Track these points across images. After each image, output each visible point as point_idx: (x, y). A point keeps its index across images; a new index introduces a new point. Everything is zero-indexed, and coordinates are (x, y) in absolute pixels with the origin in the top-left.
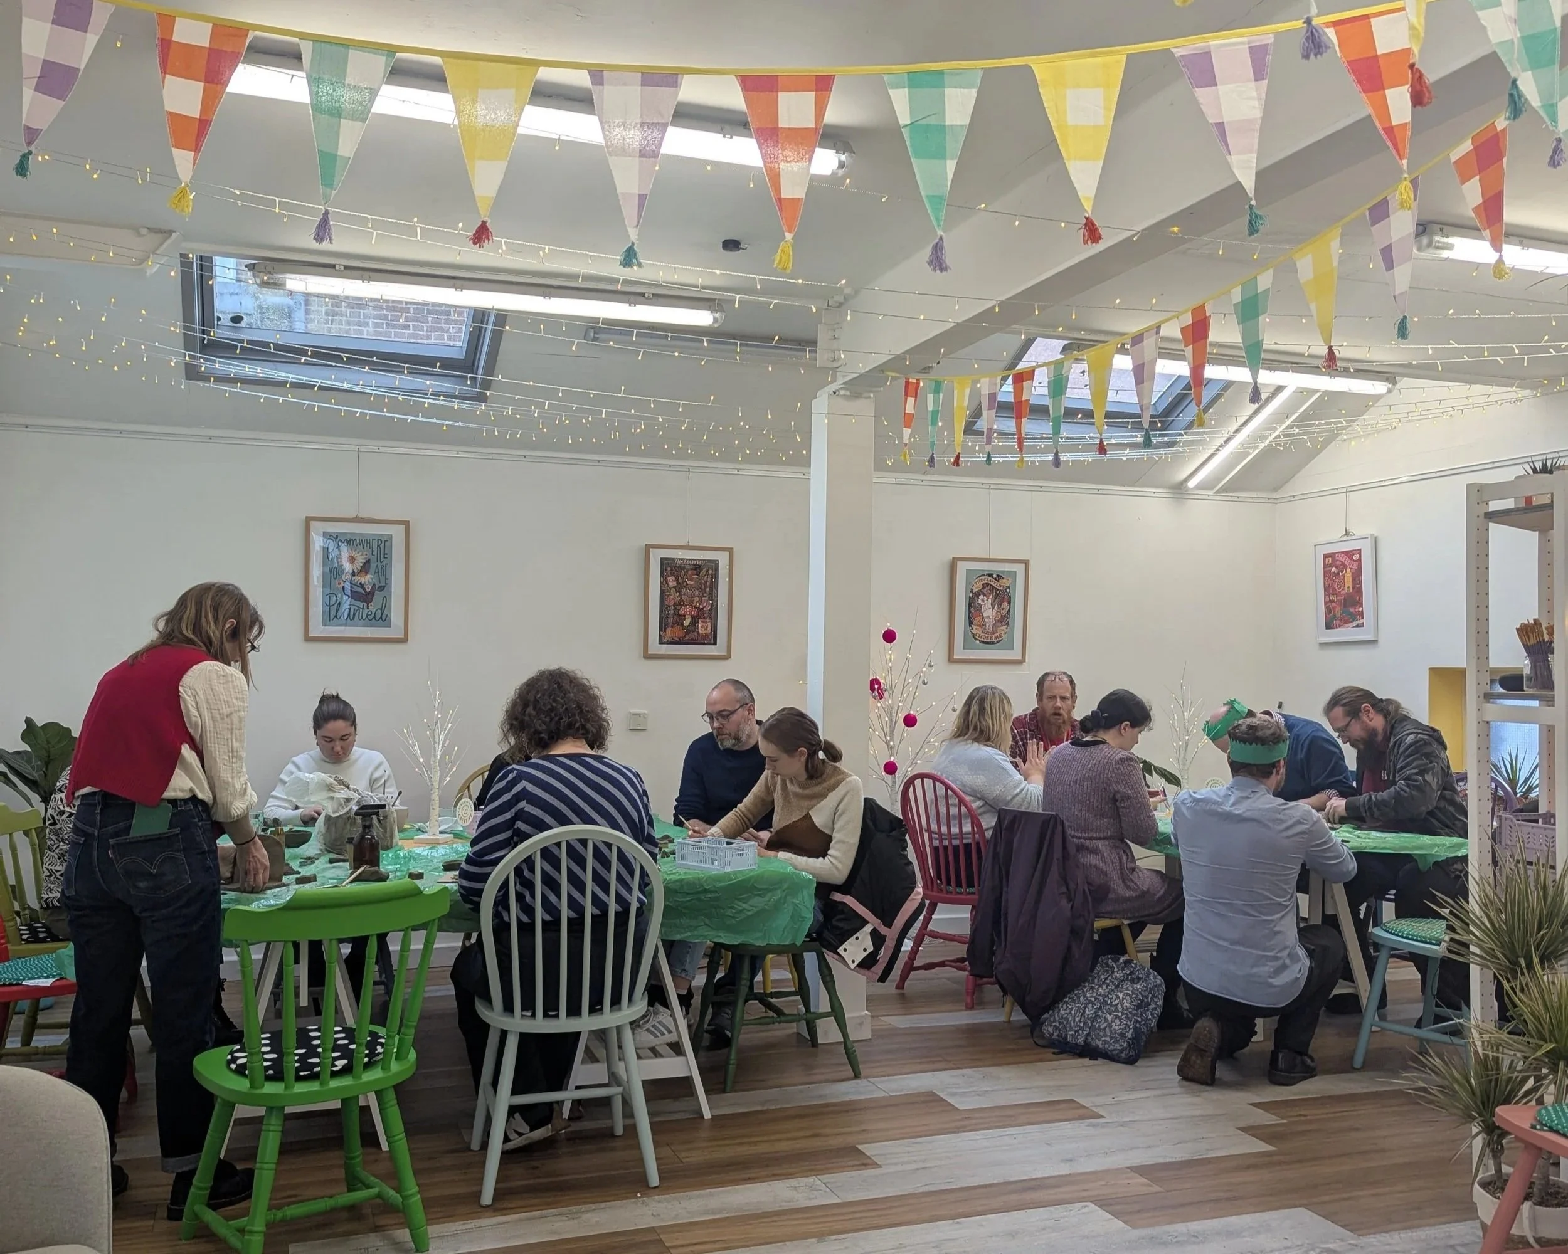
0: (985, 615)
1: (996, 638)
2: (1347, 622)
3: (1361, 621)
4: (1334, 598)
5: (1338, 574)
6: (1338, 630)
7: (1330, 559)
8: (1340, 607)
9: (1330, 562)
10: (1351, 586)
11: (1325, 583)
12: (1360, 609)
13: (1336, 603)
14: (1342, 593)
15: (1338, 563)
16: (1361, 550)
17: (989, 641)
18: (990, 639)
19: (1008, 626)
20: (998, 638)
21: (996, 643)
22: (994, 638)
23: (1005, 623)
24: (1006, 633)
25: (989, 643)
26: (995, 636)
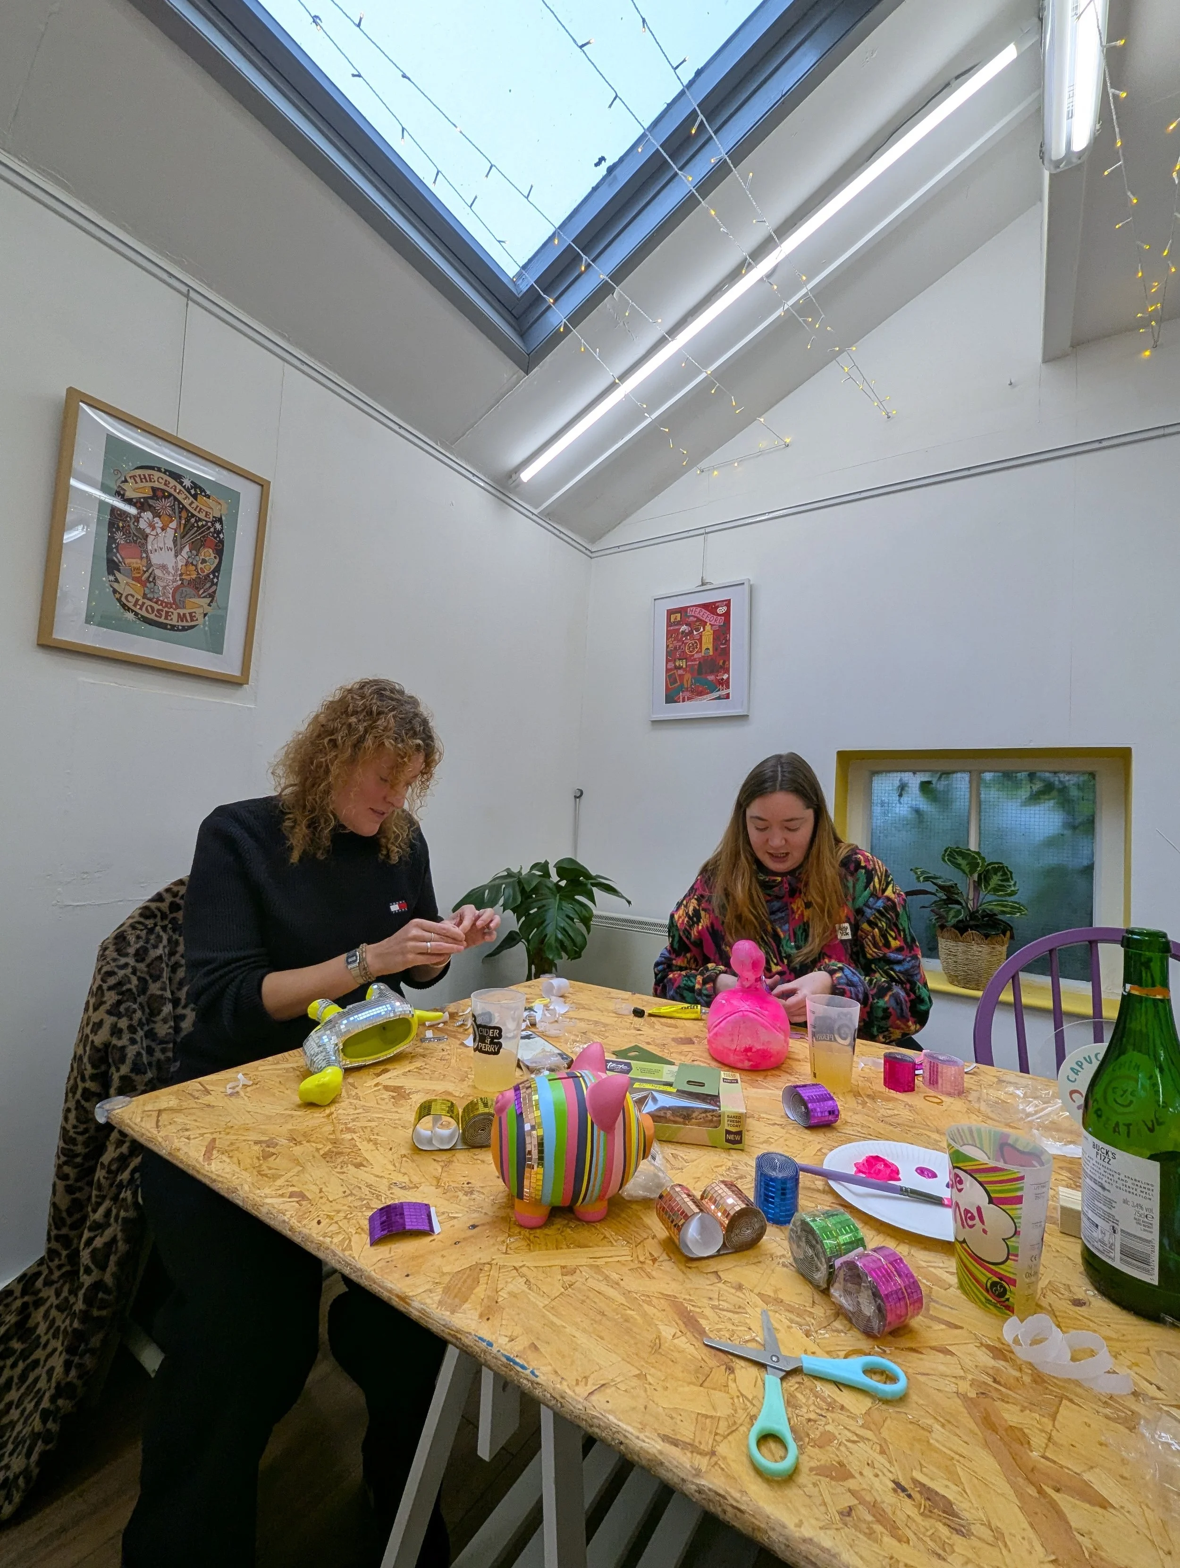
1: (182, 618)
2: (701, 694)
3: (724, 692)
4: (683, 664)
5: (691, 632)
6: (687, 703)
7: (679, 615)
8: (692, 674)
9: (679, 619)
10: (710, 646)
11: (667, 646)
12: (725, 677)
13: (685, 670)
14: (696, 656)
15: (692, 619)
16: (729, 601)
17: (162, 620)
18: (166, 618)
19: (211, 602)
20: (187, 621)
21: (178, 630)
22: (175, 617)
23: (204, 592)
24: (205, 615)
25: (163, 626)
26: (179, 614)
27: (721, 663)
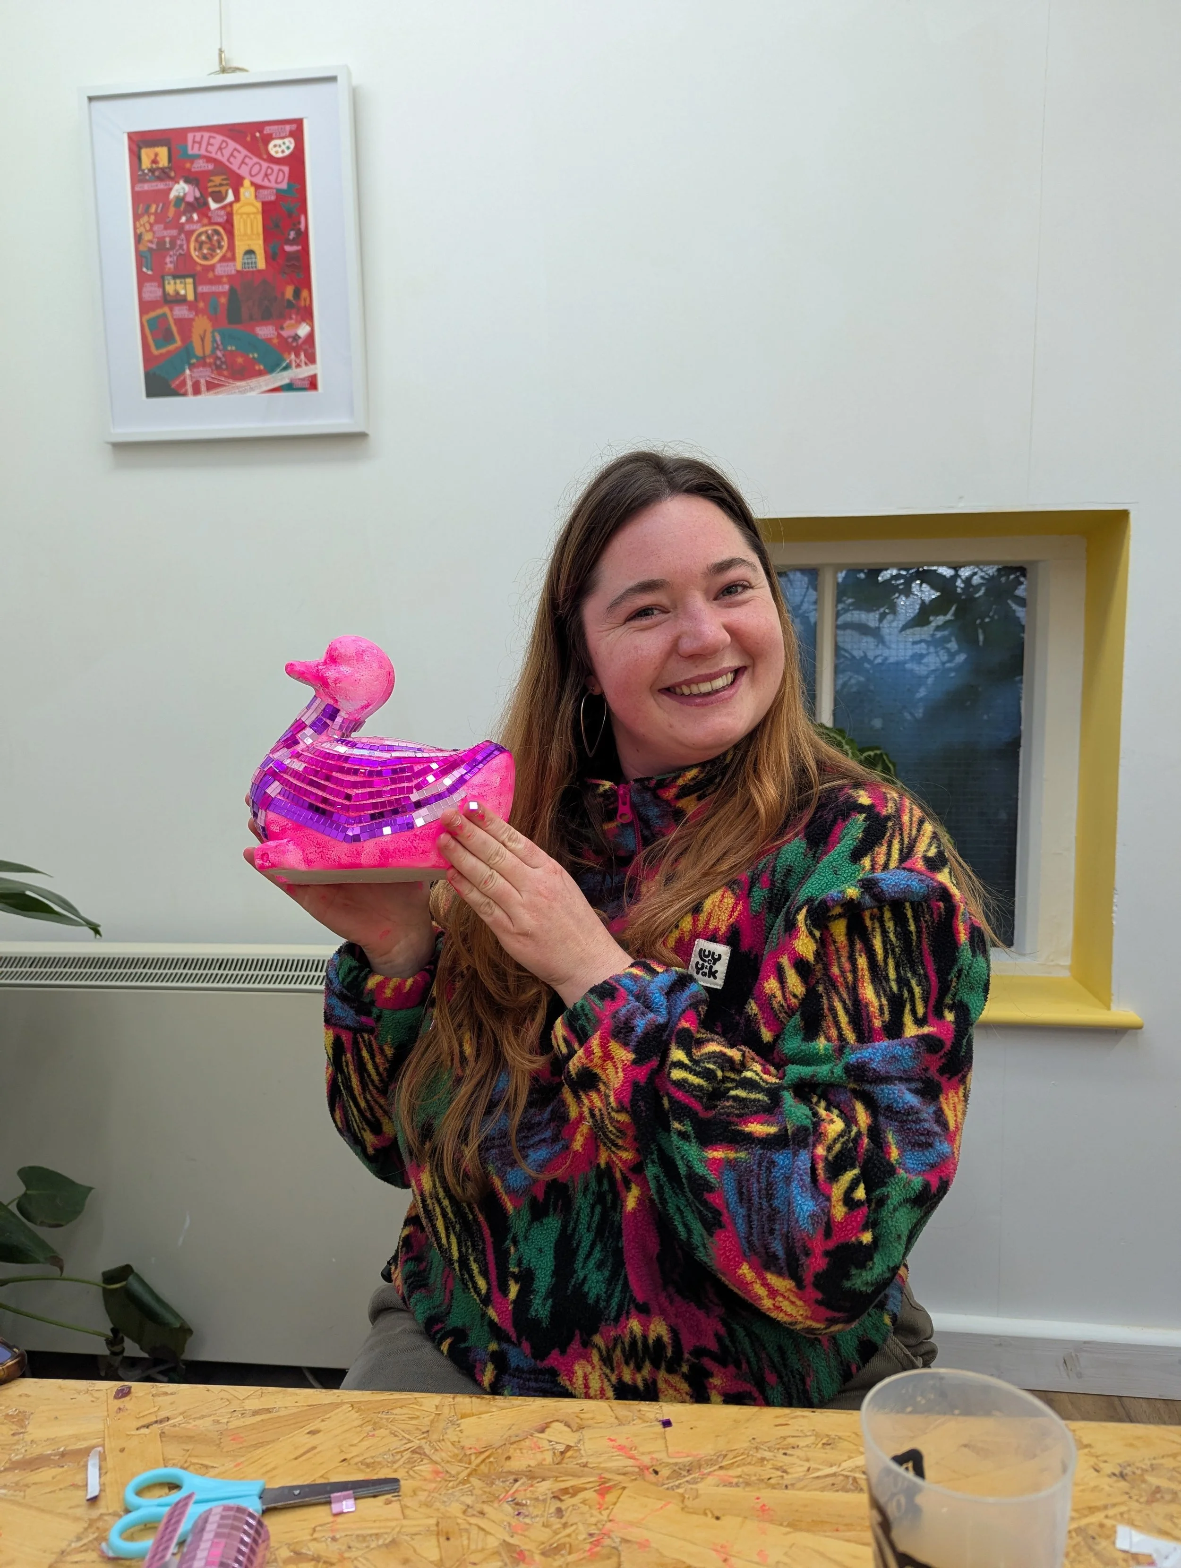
2: (241, 373)
3: (300, 373)
4: (186, 289)
5: (201, 204)
6: (207, 399)
7: (163, 153)
8: (214, 320)
9: (164, 162)
10: (258, 245)
11: (138, 238)
12: (303, 331)
13: (192, 306)
14: (220, 270)
15: (200, 165)
16: (299, 123)
27: (289, 293)
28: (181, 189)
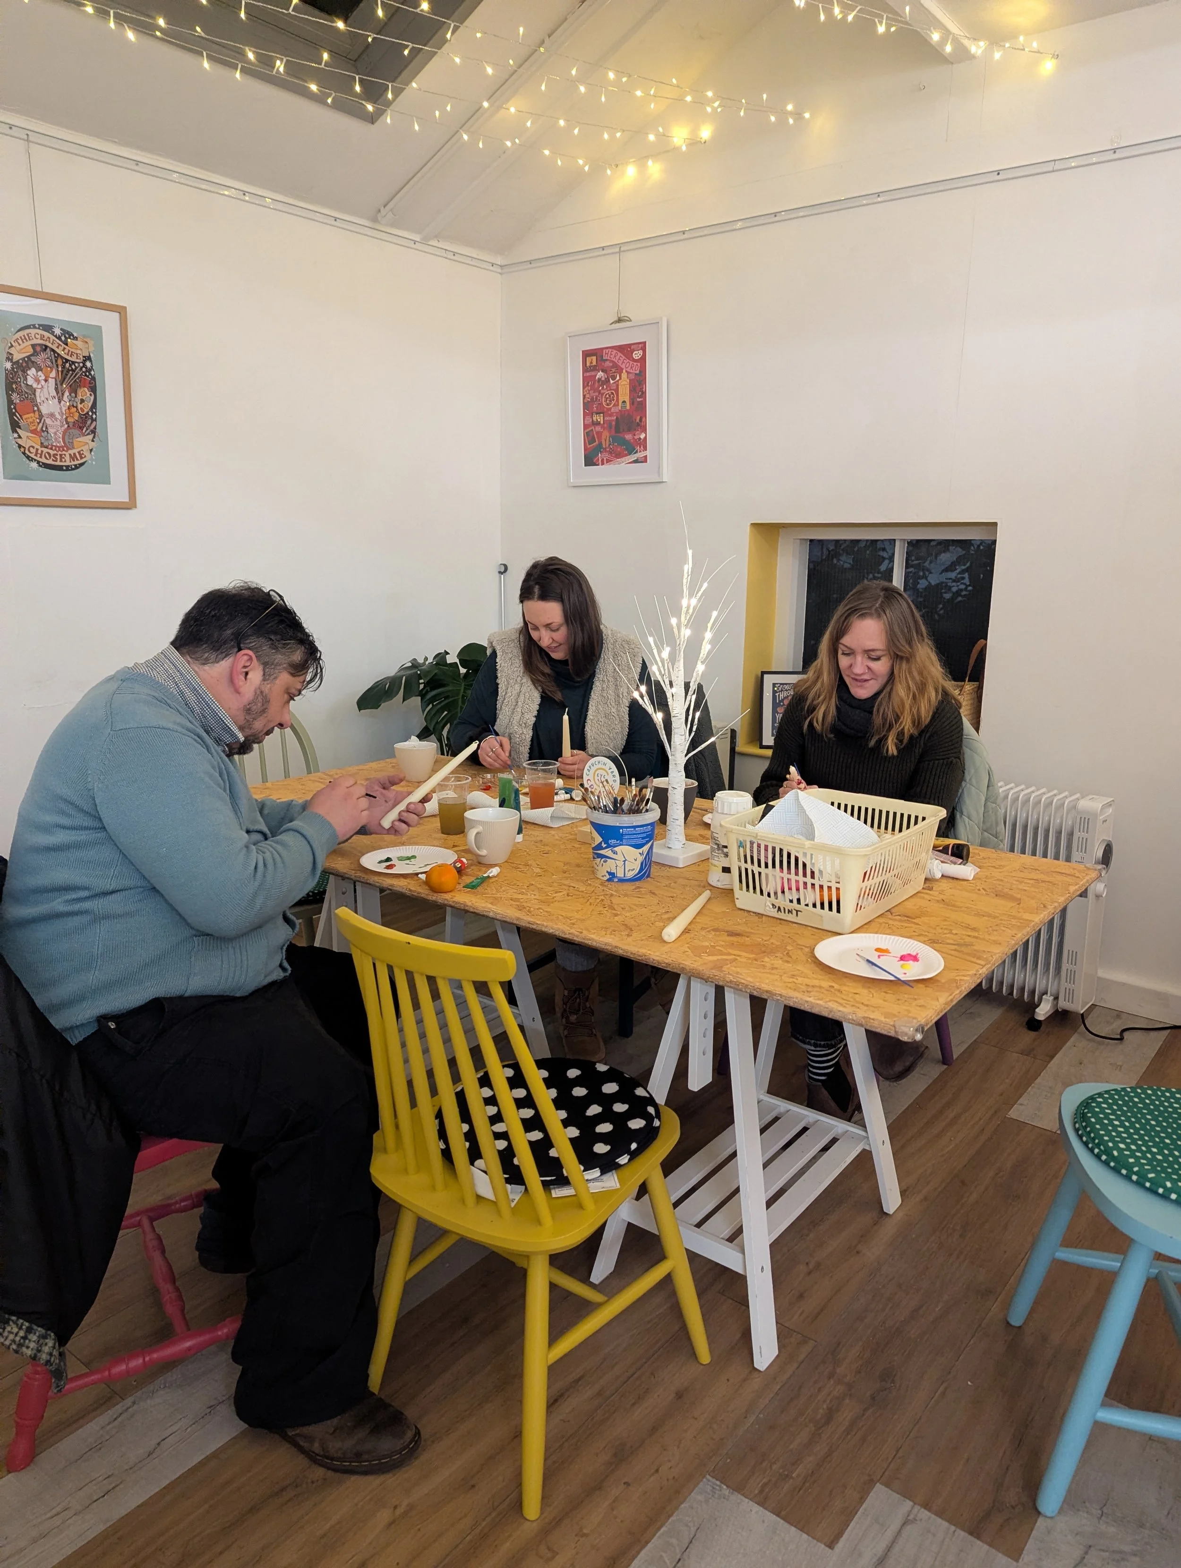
0: (44, 410)
1: (73, 457)
2: (619, 456)
3: (640, 455)
4: (600, 418)
5: (607, 381)
6: (606, 467)
7: (594, 358)
8: (610, 432)
9: (594, 363)
10: (627, 400)
11: (584, 396)
12: (642, 436)
13: (603, 427)
14: (613, 410)
15: (608, 364)
16: (645, 343)
17: (58, 463)
18: (61, 461)
19: (94, 437)
20: (77, 460)
21: (73, 469)
22: (67, 458)
23: (87, 429)
24: (91, 450)
25: (59, 468)
26: (70, 455)
27: (638, 420)
28: (600, 375)
